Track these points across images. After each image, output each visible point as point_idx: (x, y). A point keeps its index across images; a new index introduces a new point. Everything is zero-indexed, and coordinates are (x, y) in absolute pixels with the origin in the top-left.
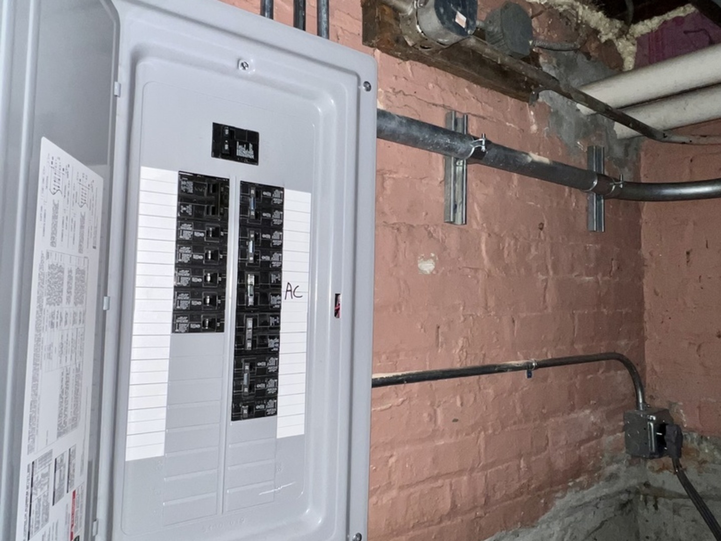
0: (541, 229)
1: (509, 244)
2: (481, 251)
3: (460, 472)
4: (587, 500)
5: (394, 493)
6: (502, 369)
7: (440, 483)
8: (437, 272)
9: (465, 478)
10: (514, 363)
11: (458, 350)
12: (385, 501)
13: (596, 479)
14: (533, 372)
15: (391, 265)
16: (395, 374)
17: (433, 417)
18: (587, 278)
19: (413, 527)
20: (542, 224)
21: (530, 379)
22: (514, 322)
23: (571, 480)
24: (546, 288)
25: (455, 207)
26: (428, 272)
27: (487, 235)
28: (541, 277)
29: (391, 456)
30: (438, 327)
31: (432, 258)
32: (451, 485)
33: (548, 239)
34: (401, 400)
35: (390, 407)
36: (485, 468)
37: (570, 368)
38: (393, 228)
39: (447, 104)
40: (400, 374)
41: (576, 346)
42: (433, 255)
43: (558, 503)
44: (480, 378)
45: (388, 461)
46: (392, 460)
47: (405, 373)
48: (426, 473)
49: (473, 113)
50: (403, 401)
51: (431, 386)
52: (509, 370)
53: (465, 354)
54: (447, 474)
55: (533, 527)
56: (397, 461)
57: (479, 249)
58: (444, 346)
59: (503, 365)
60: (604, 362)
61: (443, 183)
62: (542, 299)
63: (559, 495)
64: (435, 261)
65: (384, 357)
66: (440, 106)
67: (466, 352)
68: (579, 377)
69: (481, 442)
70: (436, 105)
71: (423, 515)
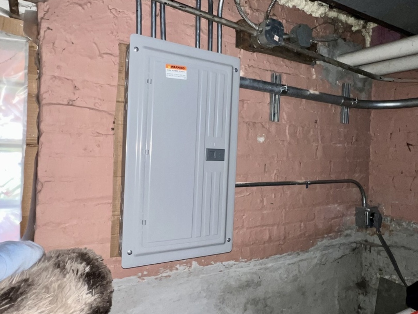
0: (316, 123)
1: (300, 130)
2: (286, 133)
3: (273, 225)
4: (334, 244)
5: (245, 230)
6: (293, 184)
7: (264, 228)
8: (266, 142)
9: (276, 227)
10: (300, 181)
11: (274, 175)
12: (241, 232)
13: (339, 235)
14: (309, 186)
15: (246, 139)
16: (246, 183)
17: (262, 201)
18: (339, 145)
19: (252, 244)
20: (316, 121)
21: (307, 189)
22: (300, 163)
23: (326, 234)
24: (317, 149)
25: (274, 114)
26: (262, 142)
27: (289, 126)
28: (315, 144)
29: (244, 215)
30: (265, 165)
31: (264, 136)
32: (269, 229)
33: (319, 127)
34: (248, 193)
35: (244, 196)
36: (284, 224)
37: (328, 185)
38: (247, 124)
39: (273, 69)
40: (248, 183)
41: (332, 176)
42: (264, 135)
43: (319, 243)
44: (283, 187)
45: (242, 217)
46: (244, 217)
47: (250, 182)
48: (258, 224)
49: (285, 72)
50: (250, 194)
51: (261, 189)
52: (296, 184)
53: (277, 176)
54: (267, 225)
55: (307, 252)
56: (246, 217)
57: (285, 132)
58: (268, 173)
59: (295, 182)
60: (346, 183)
61: (269, 104)
62: (315, 154)
63: (320, 240)
64: (265, 137)
65: (242, 176)
66: (269, 70)
67: (278, 176)
68: (332, 189)
69: (283, 214)
70: (267, 71)
71: (257, 240)
